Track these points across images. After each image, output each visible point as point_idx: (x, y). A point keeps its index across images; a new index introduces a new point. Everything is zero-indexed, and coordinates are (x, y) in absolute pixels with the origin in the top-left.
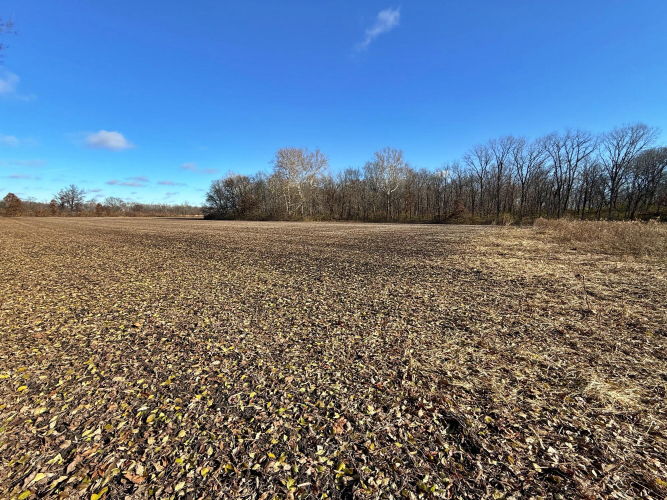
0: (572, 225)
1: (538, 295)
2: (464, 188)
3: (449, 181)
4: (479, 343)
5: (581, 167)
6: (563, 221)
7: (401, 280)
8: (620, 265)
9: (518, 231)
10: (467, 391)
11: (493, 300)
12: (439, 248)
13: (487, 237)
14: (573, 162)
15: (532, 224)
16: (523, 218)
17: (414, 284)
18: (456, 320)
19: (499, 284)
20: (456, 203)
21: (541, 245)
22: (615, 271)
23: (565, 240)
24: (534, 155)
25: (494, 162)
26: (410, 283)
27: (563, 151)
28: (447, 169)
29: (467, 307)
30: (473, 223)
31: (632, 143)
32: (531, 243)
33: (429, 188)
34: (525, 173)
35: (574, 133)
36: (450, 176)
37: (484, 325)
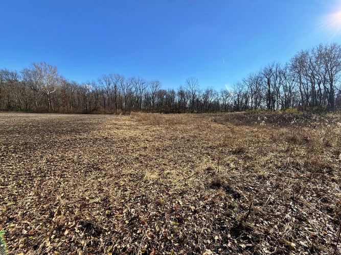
0: (142, 114)
1: (131, 145)
2: (99, 96)
3: (91, 91)
4: (105, 174)
5: (144, 93)
6: (139, 113)
7: (57, 150)
8: (155, 129)
9: (124, 117)
10: (97, 203)
11: (113, 151)
12: (86, 128)
13: (111, 120)
14: (141, 90)
15: (129, 114)
16: (126, 112)
17: (67, 151)
18: (93, 166)
19: (116, 143)
20: (96, 103)
21: (132, 123)
22: (153, 131)
23: (140, 121)
24: (128, 84)
25: (112, 85)
26: (65, 151)
27: (138, 85)
28: (89, 84)
29: (100, 157)
30: (105, 113)
31: (156, 87)
32: (129, 122)
33: (78, 94)
34: (125, 92)
35: (140, 79)
36: (91, 88)
37: (108, 164)
